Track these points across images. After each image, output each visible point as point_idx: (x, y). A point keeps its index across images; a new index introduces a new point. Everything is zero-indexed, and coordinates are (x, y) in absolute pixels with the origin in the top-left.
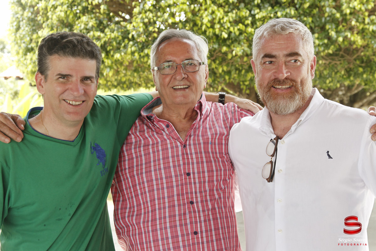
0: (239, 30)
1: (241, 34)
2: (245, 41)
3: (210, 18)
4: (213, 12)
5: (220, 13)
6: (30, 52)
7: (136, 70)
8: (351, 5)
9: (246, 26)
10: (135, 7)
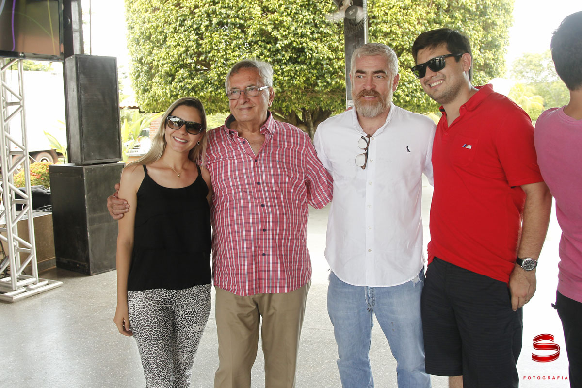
6: (146, 92)
7: (213, 102)
8: (338, 64)
9: (279, 75)
10: (212, 65)
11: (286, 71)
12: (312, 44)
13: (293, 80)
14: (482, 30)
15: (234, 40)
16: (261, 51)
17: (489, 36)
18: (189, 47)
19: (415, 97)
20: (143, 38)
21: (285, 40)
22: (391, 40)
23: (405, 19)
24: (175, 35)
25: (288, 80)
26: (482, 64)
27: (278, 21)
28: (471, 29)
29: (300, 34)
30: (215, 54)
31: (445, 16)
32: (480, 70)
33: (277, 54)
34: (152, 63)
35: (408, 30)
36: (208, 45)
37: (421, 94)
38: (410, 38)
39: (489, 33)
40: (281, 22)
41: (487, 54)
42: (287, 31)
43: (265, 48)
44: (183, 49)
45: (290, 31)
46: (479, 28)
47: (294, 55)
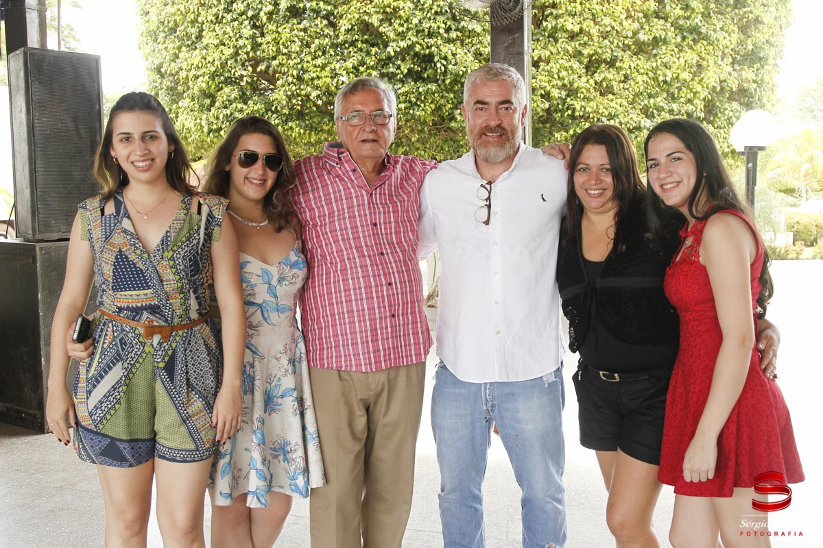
10: (278, 80)
11: (403, 94)
12: (446, 49)
13: (414, 110)
14: (736, 30)
15: (316, 38)
16: (360, 58)
17: (749, 41)
18: (240, 48)
20: (164, 31)
21: (402, 40)
22: (580, 44)
23: (604, 9)
24: (217, 28)
25: (405, 108)
26: (734, 90)
27: (390, 7)
28: (718, 29)
29: (426, 30)
30: (284, 62)
31: (674, 6)
32: (730, 99)
33: (388, 64)
34: (177, 73)
35: (609, 29)
36: (271, 45)
38: (612, 43)
39: (749, 37)
40: (396, 10)
41: (743, 72)
42: (405, 25)
43: (368, 53)
44: (229, 52)
45: (410, 26)
46: (731, 27)
47: (416, 66)
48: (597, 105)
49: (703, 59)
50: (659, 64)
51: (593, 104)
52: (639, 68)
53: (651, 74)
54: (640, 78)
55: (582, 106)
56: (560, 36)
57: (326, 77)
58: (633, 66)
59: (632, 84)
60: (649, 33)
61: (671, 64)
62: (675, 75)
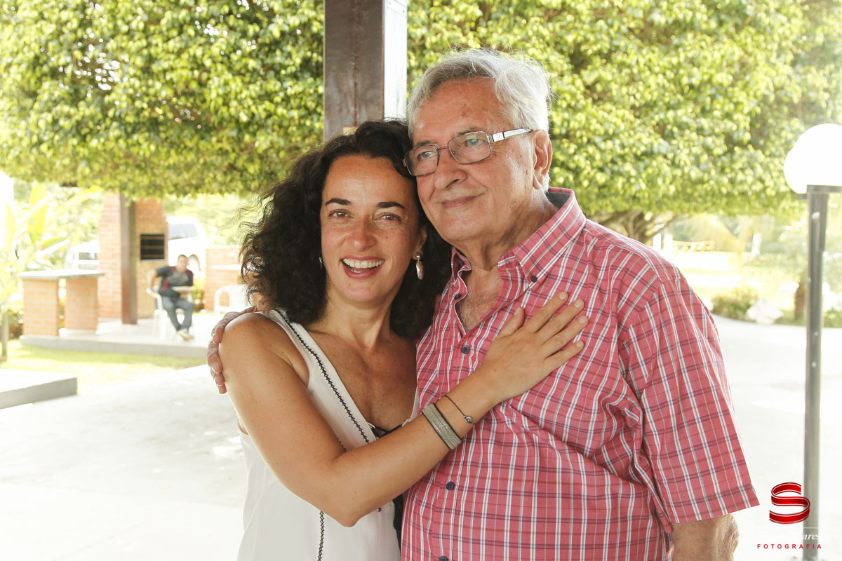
0: (265, 110)
1: (269, 116)
2: (276, 127)
3: (221, 92)
4: (226, 84)
5: (236, 84)
9: (277, 104)
11: (296, 95)
13: (312, 120)
14: (800, 14)
17: (818, 31)
18: (66, 23)
19: (620, 174)
21: (294, 14)
22: (562, 27)
25: (300, 117)
26: (796, 100)
30: (123, 45)
32: (792, 115)
33: (274, 51)
37: (637, 169)
39: (818, 24)
41: (809, 77)
43: (244, 34)
44: (50, 28)
47: (315, 55)
48: (587, 119)
49: (750, 54)
50: (682, 59)
51: (581, 117)
52: (651, 65)
53: (670, 75)
54: (652, 81)
55: (564, 120)
56: (531, 13)
57: (183, 68)
58: (642, 61)
59: (641, 88)
60: (668, 13)
61: (700, 59)
62: (706, 77)
